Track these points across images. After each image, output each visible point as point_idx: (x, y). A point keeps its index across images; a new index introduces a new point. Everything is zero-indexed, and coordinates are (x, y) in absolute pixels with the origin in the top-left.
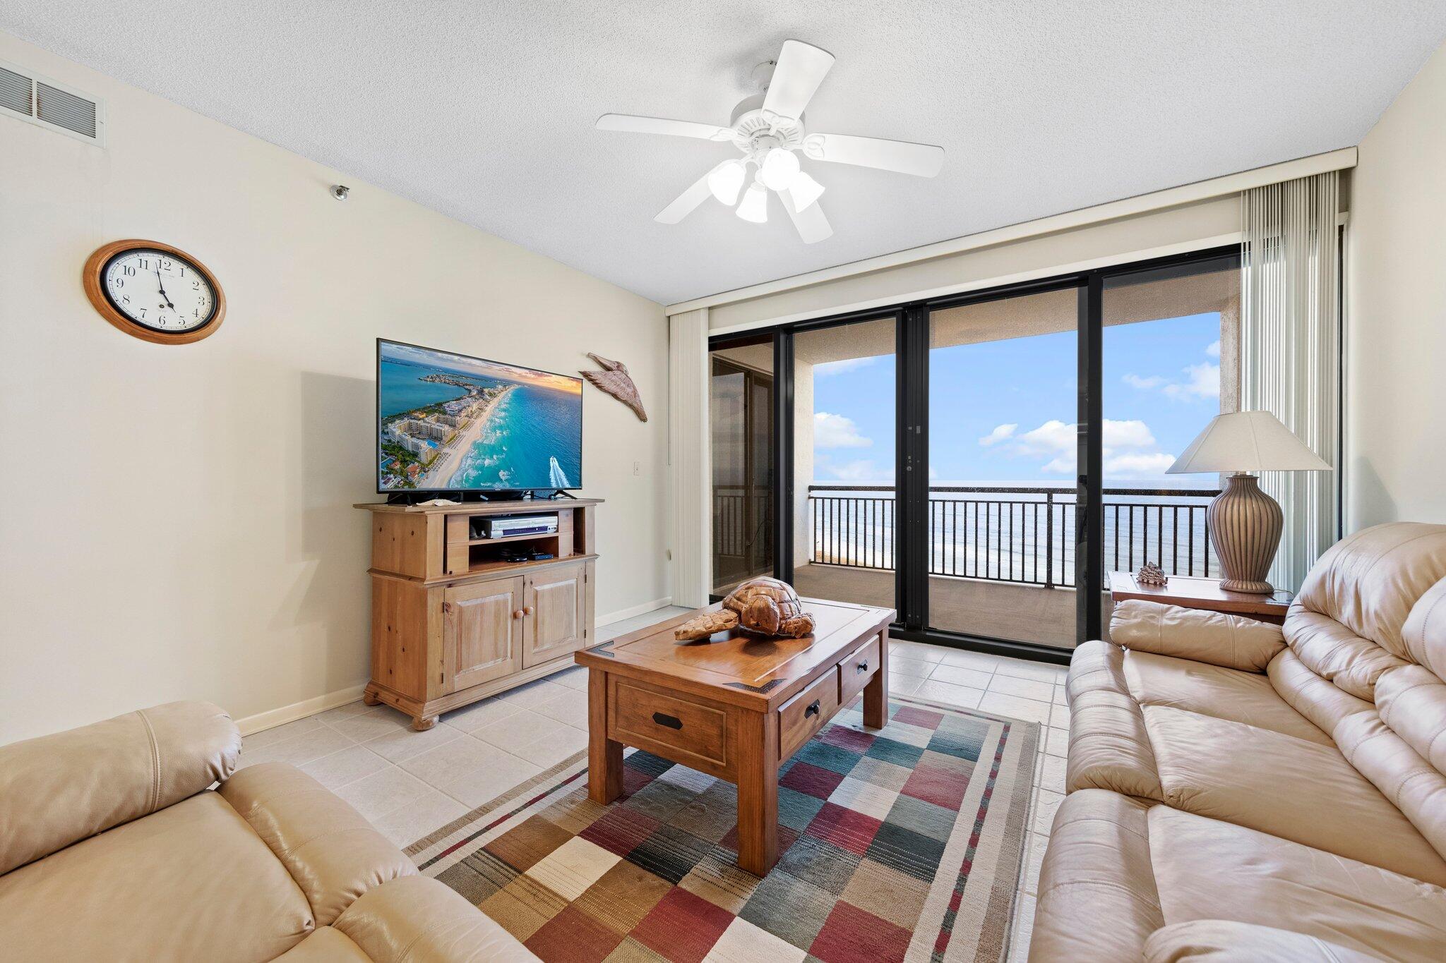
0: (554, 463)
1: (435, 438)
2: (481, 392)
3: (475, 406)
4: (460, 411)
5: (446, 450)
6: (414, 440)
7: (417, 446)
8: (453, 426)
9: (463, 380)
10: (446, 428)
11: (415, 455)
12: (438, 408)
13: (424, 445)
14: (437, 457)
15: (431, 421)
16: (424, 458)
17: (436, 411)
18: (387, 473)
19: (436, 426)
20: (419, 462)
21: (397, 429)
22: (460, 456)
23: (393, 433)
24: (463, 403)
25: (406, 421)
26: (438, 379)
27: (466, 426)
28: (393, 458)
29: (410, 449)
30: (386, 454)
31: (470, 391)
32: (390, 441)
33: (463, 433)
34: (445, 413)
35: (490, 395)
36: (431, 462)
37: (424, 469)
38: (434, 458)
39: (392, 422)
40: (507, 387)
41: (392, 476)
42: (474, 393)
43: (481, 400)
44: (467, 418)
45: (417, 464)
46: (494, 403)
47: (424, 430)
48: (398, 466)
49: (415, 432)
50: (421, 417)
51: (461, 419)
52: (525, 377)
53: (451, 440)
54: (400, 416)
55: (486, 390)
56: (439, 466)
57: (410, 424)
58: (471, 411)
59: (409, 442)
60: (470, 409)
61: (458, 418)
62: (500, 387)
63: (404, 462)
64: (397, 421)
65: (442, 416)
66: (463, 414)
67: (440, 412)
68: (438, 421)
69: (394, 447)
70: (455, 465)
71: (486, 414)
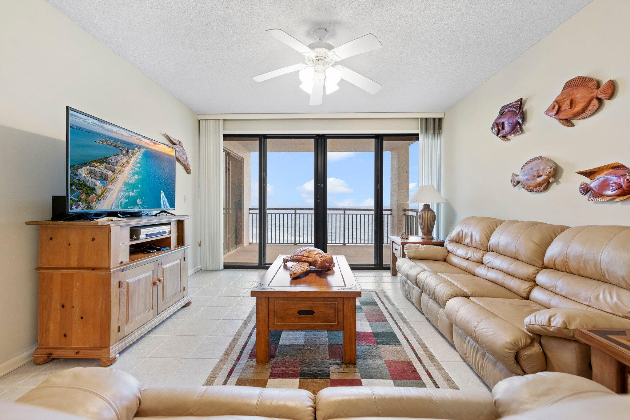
0: (162, 194)
1: (104, 179)
2: (127, 152)
3: (124, 160)
4: (117, 162)
5: (110, 186)
6: (93, 180)
7: (94, 184)
8: (113, 171)
9: (118, 144)
10: (110, 173)
11: (93, 189)
12: (104, 160)
13: (98, 183)
14: (105, 190)
15: (101, 168)
16: (98, 192)
17: (104, 162)
18: (78, 201)
19: (105, 171)
20: (95, 194)
21: (83, 172)
22: (117, 190)
23: (81, 175)
24: (119, 157)
25: (88, 168)
26: (105, 143)
27: (120, 172)
28: (81, 191)
29: (91, 186)
30: (77, 189)
31: (122, 150)
32: (79, 180)
33: (119, 176)
34: (109, 163)
35: (132, 154)
36: (102, 194)
37: (98, 198)
38: (104, 191)
39: (80, 168)
40: (140, 149)
41: (80, 203)
42: (124, 152)
43: (127, 157)
44: (120, 167)
45: (94, 195)
46: (134, 158)
47: (98, 174)
48: (84, 197)
49: (93, 175)
50: (96, 165)
51: (118, 168)
52: (148, 144)
53: (113, 180)
54: (85, 164)
55: (130, 151)
56: (106, 196)
57: (90, 170)
58: (123, 163)
59: (90, 181)
60: (122, 162)
61: (116, 167)
62: (137, 149)
63: (87, 194)
64: (83, 168)
65: (107, 165)
66: (119, 165)
67: (107, 163)
68: (106, 168)
69: (81, 184)
70: (115, 196)
71: (130, 165)
